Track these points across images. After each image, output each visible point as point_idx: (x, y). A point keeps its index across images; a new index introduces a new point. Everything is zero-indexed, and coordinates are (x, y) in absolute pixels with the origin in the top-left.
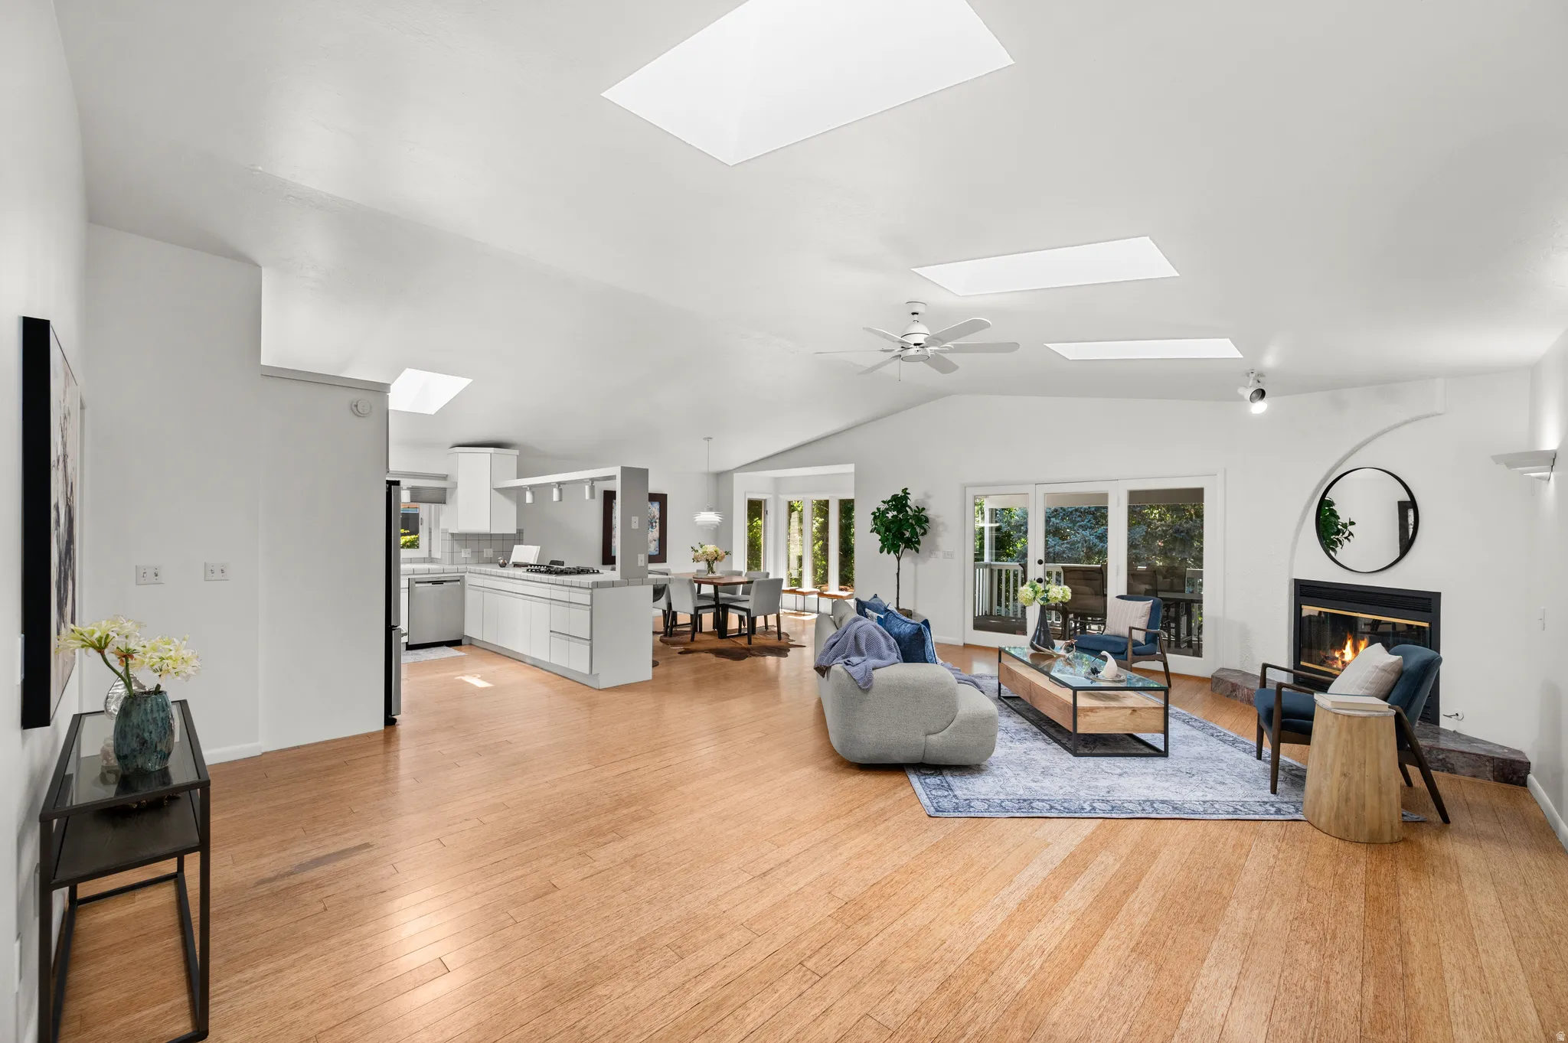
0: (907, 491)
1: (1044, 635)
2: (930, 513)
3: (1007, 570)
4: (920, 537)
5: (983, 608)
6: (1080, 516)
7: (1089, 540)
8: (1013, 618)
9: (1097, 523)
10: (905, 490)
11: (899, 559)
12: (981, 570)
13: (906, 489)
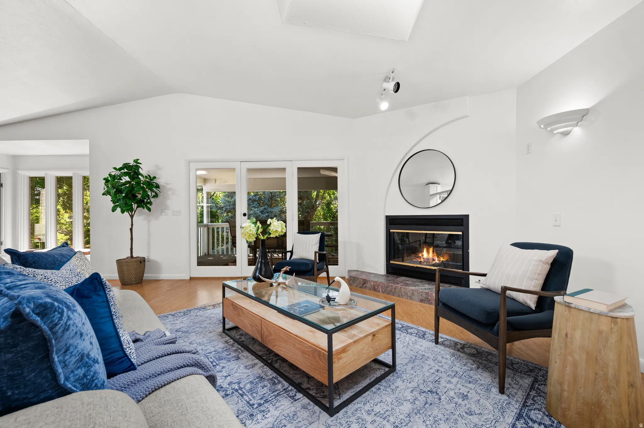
0: (139, 161)
1: (265, 267)
2: (160, 181)
3: (217, 228)
4: (152, 200)
5: (203, 250)
6: (252, 202)
7: (257, 213)
8: (221, 255)
9: (259, 206)
10: (136, 161)
11: (132, 217)
12: (202, 228)
13: (138, 160)
